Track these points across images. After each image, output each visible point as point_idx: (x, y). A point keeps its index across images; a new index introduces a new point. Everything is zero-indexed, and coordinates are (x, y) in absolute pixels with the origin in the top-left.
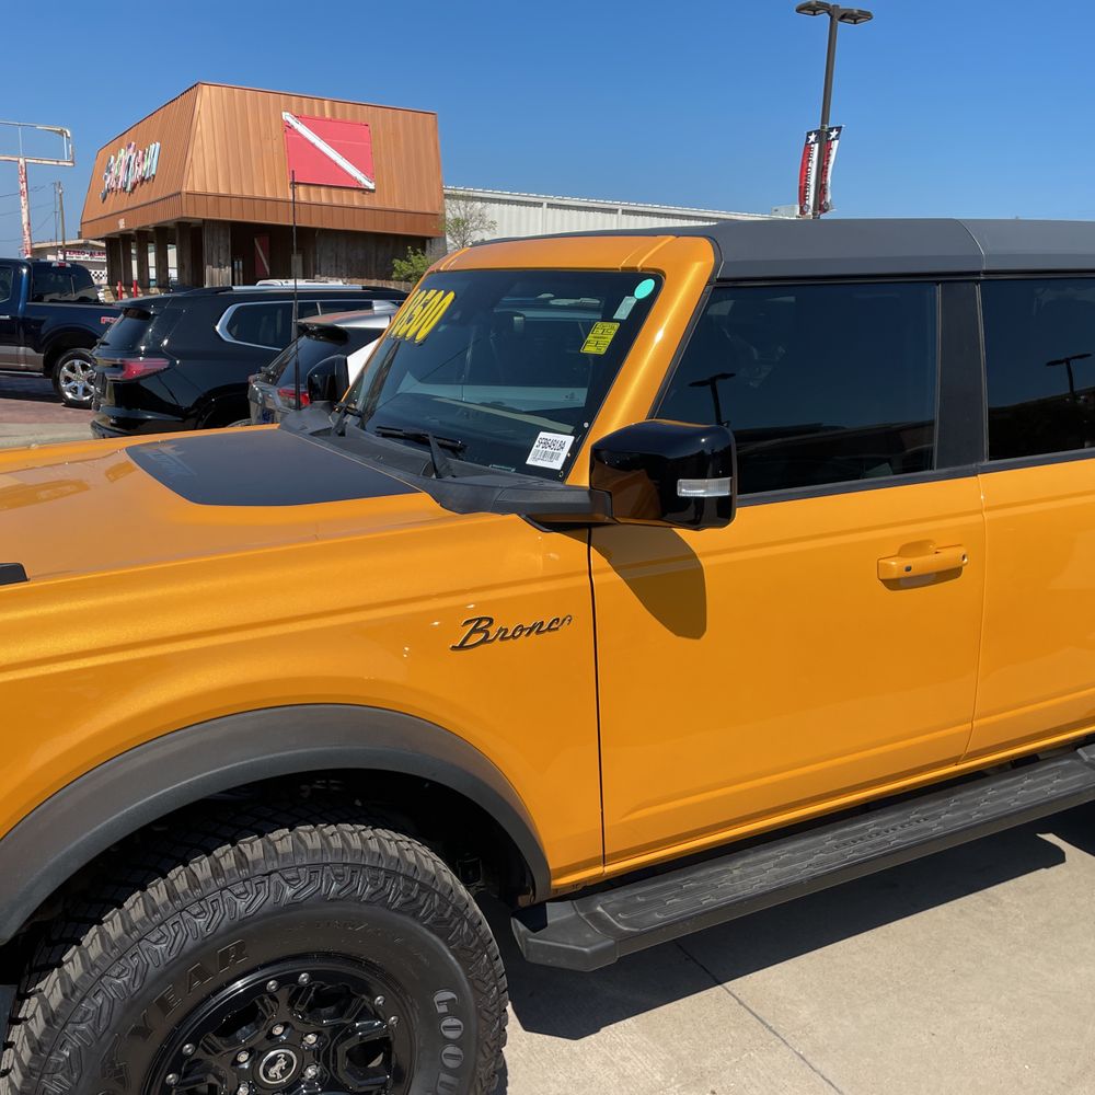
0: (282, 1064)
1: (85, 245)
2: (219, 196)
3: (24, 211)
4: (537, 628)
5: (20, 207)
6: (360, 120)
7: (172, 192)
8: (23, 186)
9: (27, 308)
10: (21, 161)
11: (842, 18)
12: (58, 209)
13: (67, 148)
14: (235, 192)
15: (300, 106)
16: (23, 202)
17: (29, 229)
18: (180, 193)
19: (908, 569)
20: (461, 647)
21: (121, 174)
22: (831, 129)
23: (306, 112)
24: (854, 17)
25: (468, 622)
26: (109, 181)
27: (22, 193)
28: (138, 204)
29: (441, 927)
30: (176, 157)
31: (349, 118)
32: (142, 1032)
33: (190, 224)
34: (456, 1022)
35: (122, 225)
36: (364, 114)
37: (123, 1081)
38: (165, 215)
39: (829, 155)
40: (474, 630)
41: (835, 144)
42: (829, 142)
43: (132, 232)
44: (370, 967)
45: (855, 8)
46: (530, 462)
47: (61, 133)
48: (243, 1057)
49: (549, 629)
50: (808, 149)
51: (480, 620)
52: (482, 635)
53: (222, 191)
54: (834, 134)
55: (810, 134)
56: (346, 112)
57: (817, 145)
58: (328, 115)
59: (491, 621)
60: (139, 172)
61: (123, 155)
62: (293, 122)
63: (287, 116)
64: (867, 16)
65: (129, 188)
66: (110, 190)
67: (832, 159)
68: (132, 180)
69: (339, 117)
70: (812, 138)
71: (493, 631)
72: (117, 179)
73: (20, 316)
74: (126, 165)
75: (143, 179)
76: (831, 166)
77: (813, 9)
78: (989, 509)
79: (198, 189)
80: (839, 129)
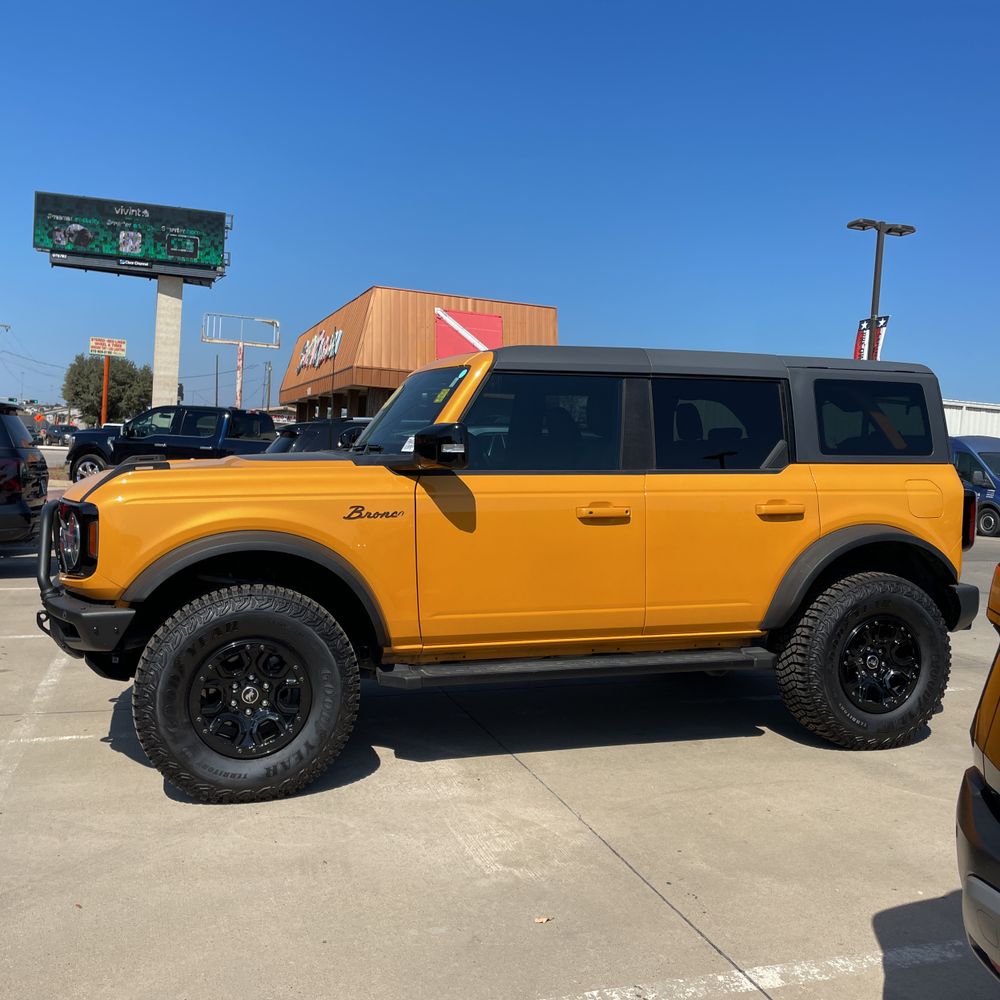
0: (251, 694)
1: (285, 411)
2: (381, 370)
3: (239, 381)
4: (386, 515)
5: (236, 379)
6: (495, 313)
7: (347, 367)
8: (240, 363)
9: (224, 442)
10: (241, 344)
11: (889, 231)
12: (267, 383)
13: (276, 335)
14: (394, 366)
15: (450, 302)
16: (238, 375)
17: (241, 396)
18: (352, 367)
19: (591, 513)
20: (349, 518)
21: (313, 354)
22: (880, 319)
23: (453, 308)
24: (901, 231)
25: (352, 507)
26: (304, 360)
27: (238, 368)
28: (322, 375)
29: (312, 623)
30: (352, 342)
31: (486, 312)
32: (191, 651)
33: (358, 391)
34: (330, 686)
35: (309, 392)
36: (498, 309)
37: (182, 672)
38: (341, 384)
39: (879, 339)
40: (354, 512)
41: (883, 331)
42: (879, 329)
43: (317, 398)
44: (293, 651)
45: (900, 223)
46: (403, 450)
47: (273, 324)
48: (235, 686)
49: (392, 515)
50: (861, 333)
51: (359, 507)
52: (358, 514)
53: (384, 366)
54: (882, 322)
55: (862, 322)
56: (484, 308)
57: (868, 331)
58: (470, 310)
59: (363, 508)
60: (326, 351)
61: (316, 340)
62: (442, 314)
63: (438, 311)
64: (911, 230)
65: (317, 364)
66: (304, 366)
67: (881, 342)
68: (320, 358)
69: (478, 310)
70: (864, 325)
71: (364, 513)
72: (310, 357)
73: (219, 448)
74: (317, 347)
75: (327, 358)
76: (880, 348)
77: (863, 225)
78: (648, 491)
79: (366, 364)
80: (886, 318)
